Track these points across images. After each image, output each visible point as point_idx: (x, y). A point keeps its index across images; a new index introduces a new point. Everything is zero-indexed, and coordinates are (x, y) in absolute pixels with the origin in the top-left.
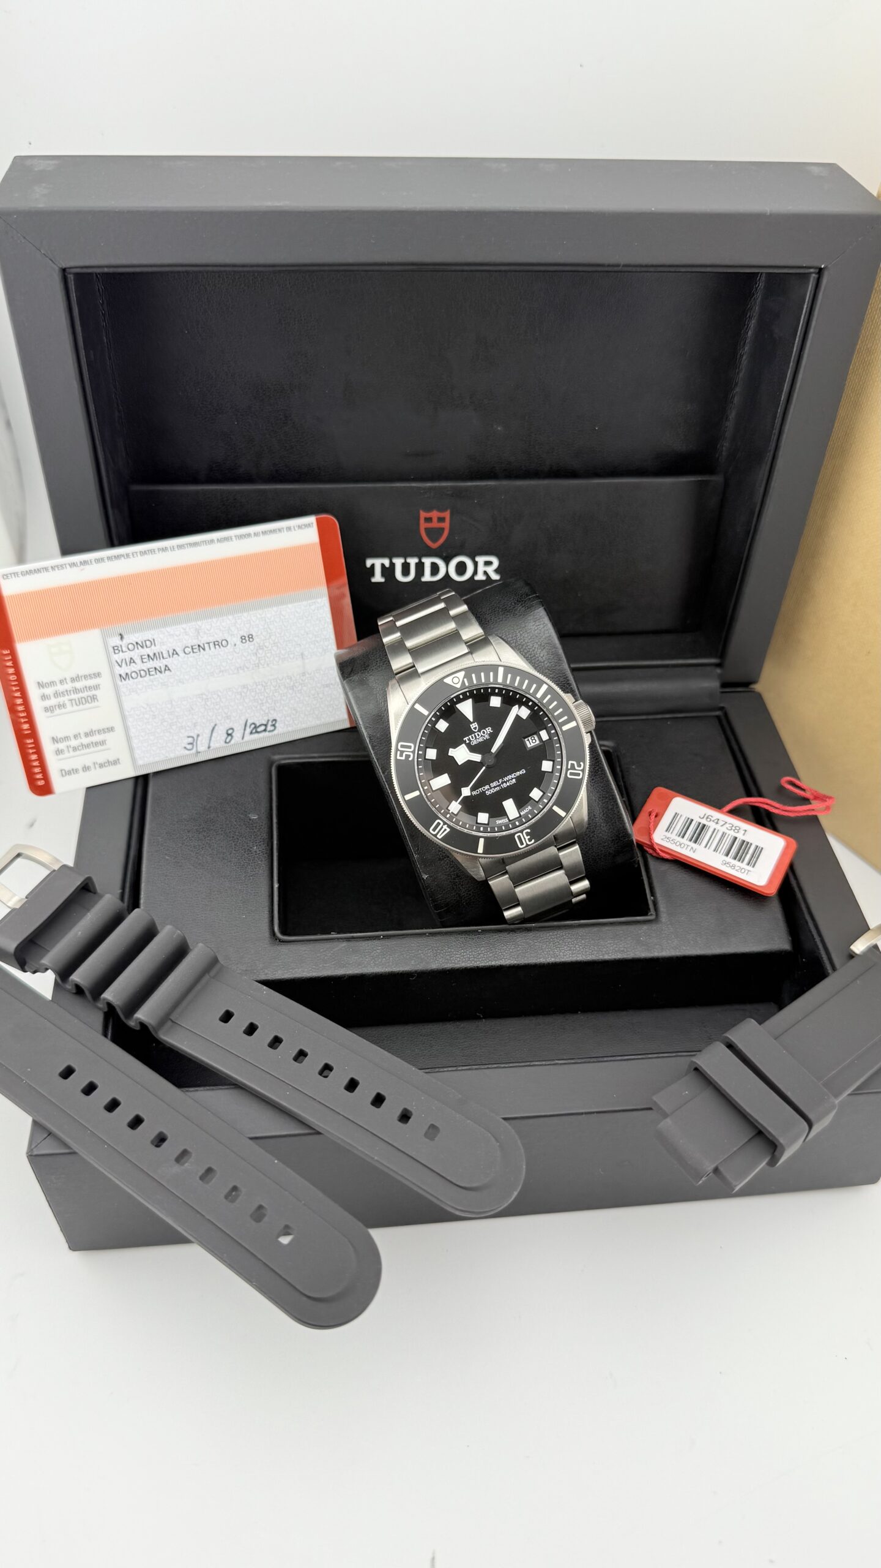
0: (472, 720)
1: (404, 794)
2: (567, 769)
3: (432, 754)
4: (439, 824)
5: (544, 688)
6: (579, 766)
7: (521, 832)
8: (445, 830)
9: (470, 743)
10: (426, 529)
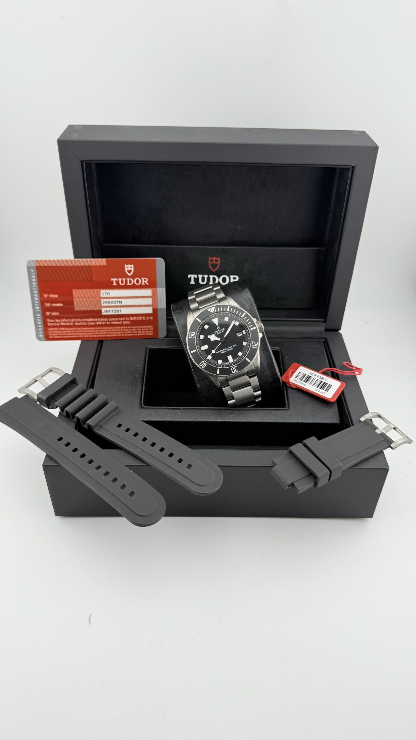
0: (217, 325)
1: (190, 351)
2: (252, 345)
3: (202, 337)
4: (203, 362)
5: (244, 314)
6: (256, 343)
7: (233, 367)
8: (205, 365)
9: (216, 334)
10: (211, 264)
